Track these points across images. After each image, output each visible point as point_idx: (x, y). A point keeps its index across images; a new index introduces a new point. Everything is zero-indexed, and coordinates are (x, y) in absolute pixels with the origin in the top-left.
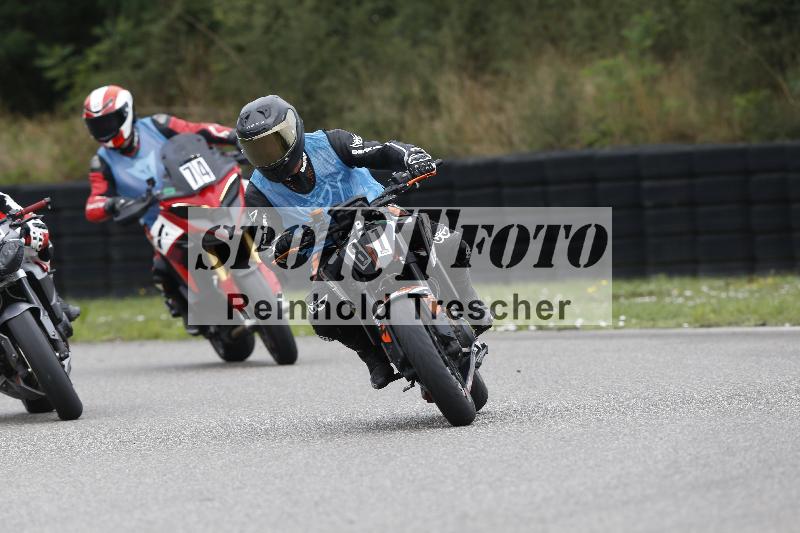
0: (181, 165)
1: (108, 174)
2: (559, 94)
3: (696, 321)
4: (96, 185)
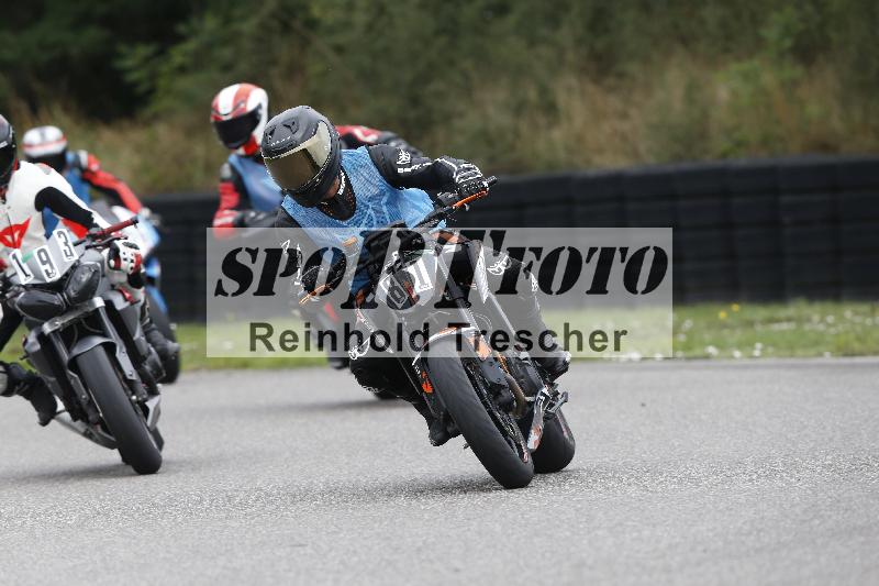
1: (239, 185)
3: (839, 350)
4: (226, 197)
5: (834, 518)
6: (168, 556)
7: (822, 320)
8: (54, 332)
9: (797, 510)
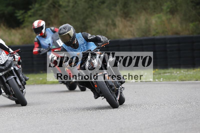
0: (57, 40)
1: (39, 43)
2: (146, 23)
3: (180, 79)
4: (36, 45)
5: (179, 118)
6: (28, 127)
7: (176, 73)
8: (2, 75)
9: (171, 116)
